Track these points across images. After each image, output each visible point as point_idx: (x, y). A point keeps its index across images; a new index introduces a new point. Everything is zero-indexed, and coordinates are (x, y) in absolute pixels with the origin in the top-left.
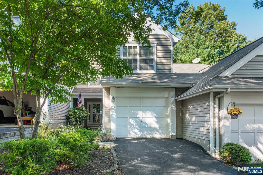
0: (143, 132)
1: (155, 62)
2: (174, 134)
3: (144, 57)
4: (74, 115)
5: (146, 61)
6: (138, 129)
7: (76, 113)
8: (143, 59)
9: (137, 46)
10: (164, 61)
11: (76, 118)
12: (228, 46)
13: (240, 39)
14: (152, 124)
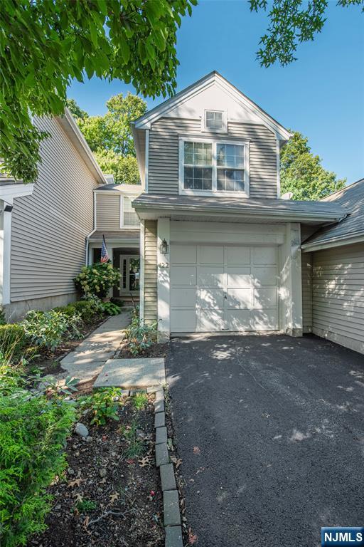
0: (230, 320)
1: (246, 175)
2: (299, 326)
3: (226, 166)
4: (90, 278)
5: (230, 173)
6: (218, 314)
7: (95, 274)
8: (224, 170)
9: (211, 144)
10: (265, 175)
11: (94, 285)
12: (314, 186)
13: (328, 177)
14: (248, 302)
